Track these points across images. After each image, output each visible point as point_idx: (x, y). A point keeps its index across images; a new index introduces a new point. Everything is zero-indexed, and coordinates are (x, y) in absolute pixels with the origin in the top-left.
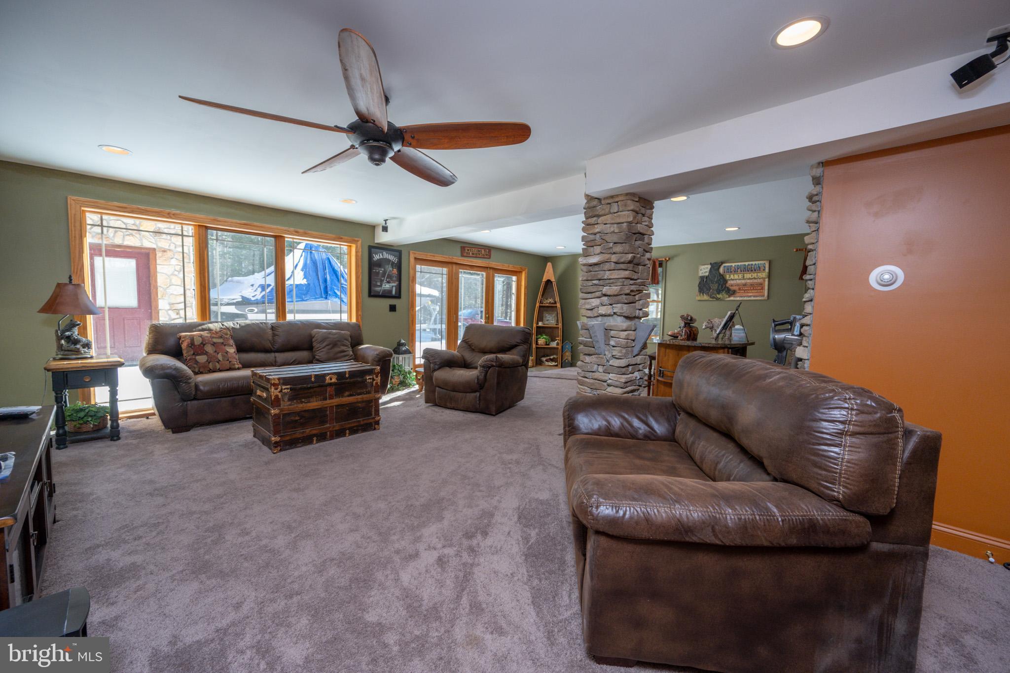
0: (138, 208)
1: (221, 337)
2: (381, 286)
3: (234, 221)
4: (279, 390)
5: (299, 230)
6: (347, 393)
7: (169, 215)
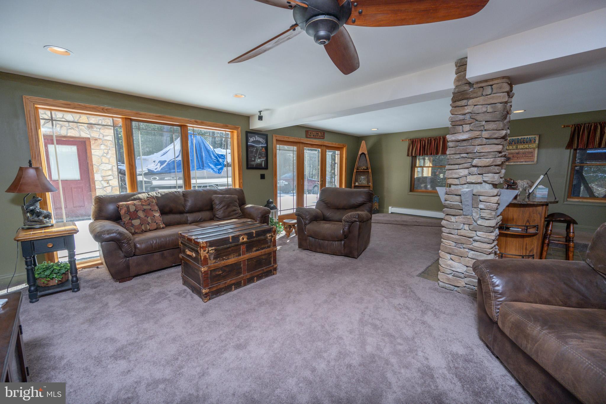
0: (79, 105)
1: (149, 205)
2: (255, 161)
3: (152, 114)
4: (207, 251)
5: (198, 121)
6: (254, 249)
7: (103, 111)
